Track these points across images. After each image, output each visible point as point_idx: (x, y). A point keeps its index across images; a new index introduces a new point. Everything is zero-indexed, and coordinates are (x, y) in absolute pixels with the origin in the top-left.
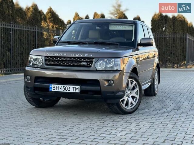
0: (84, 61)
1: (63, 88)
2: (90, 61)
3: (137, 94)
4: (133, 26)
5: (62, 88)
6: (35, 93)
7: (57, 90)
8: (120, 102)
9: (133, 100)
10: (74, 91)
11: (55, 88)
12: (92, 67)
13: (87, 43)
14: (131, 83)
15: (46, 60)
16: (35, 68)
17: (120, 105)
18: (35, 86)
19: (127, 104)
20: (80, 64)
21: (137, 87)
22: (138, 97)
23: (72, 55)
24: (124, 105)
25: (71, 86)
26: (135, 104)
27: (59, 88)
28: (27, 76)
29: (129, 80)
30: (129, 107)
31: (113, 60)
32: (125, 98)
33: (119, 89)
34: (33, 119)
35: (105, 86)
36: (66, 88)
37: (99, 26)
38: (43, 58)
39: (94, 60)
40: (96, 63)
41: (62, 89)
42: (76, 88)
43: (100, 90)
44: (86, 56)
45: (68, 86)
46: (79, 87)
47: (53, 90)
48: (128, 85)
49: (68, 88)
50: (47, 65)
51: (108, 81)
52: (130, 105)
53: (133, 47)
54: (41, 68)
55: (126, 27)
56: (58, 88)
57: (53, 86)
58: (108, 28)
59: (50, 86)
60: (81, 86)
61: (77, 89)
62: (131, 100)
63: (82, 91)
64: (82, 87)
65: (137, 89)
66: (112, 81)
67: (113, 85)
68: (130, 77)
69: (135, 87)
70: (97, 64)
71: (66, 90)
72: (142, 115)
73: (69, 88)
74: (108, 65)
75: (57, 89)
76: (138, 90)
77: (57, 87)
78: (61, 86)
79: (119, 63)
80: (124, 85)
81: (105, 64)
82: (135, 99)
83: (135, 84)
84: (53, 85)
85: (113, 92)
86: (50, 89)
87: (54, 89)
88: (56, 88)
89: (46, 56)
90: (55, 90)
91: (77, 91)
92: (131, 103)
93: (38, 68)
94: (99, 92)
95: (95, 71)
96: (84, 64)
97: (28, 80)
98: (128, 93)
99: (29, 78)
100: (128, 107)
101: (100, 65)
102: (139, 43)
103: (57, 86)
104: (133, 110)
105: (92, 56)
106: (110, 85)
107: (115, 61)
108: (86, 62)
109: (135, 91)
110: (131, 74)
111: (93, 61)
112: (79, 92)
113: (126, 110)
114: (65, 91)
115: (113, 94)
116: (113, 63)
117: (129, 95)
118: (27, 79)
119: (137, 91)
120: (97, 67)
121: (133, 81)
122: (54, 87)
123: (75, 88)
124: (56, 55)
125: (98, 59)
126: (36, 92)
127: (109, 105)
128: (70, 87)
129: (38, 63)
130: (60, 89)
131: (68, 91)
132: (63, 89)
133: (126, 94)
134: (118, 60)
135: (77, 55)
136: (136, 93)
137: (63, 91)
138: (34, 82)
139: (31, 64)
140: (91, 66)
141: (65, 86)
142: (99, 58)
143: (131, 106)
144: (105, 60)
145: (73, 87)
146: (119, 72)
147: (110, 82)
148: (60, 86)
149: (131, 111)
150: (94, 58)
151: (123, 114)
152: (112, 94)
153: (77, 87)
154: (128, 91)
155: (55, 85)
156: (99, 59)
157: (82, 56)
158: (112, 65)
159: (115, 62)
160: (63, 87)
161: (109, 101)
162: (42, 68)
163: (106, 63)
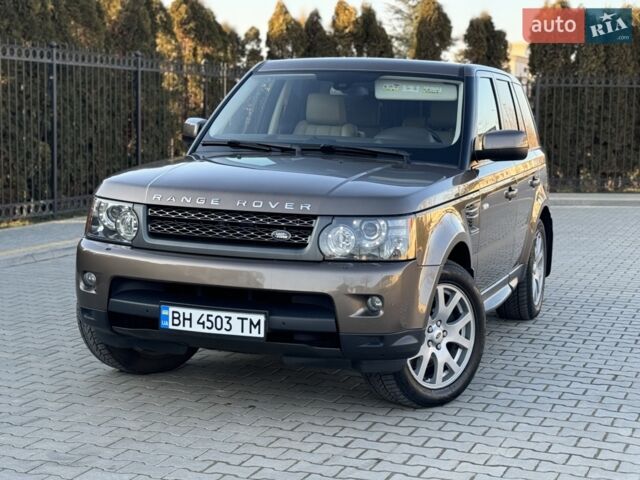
0: (281, 228)
1: (208, 320)
2: (301, 226)
3: (467, 337)
4: (457, 86)
5: (204, 319)
6: (112, 330)
7: (187, 328)
8: (406, 369)
9: (453, 356)
10: (246, 333)
11: (178, 318)
12: (309, 247)
13: (298, 149)
14: (447, 299)
15: (150, 220)
16: (111, 246)
17: (405, 376)
18: (113, 310)
19: (430, 372)
20: (267, 237)
21: (466, 311)
22: (469, 344)
23: (240, 204)
24: (419, 376)
25: (234, 316)
26: (458, 370)
27: (194, 320)
28: (85, 272)
29: (441, 289)
30: (440, 382)
31: (382, 222)
32: (426, 352)
33: (403, 324)
34: (104, 429)
35: (352, 316)
36: (219, 320)
37: (341, 85)
38: (140, 210)
39: (316, 224)
40: (324, 233)
41: (203, 324)
42: (251, 323)
43: (335, 330)
44: (288, 207)
45: (223, 314)
46: (262, 318)
47: (171, 327)
48: (434, 304)
49: (225, 320)
50: (152, 235)
51: (364, 297)
52: (440, 373)
53: (457, 164)
54: (133, 247)
55: (434, 89)
56: (190, 319)
57: (174, 312)
58: (372, 93)
59: (164, 312)
60: (271, 314)
61: (255, 327)
62: (443, 356)
63: (271, 333)
64: (273, 317)
65: (469, 317)
66: (377, 299)
67: (382, 312)
68: (443, 279)
69: (461, 311)
70: (327, 238)
71: (219, 326)
72: (483, 410)
73: (228, 323)
74: (364, 242)
75: (188, 323)
76: (469, 323)
77: (187, 316)
78: (200, 312)
79: (403, 233)
80: (423, 306)
81: (353, 237)
82: (459, 351)
83: (461, 301)
84: (172, 309)
85: (382, 338)
86: (164, 324)
87: (176, 322)
88: (181, 319)
89: (149, 206)
90: (180, 328)
91: (255, 333)
92: (446, 367)
93: (123, 247)
94: (332, 338)
95: (319, 262)
96: (282, 235)
97: (88, 286)
98: (435, 334)
99: (92, 278)
100: (433, 382)
101: (336, 241)
102: (479, 152)
103: (187, 312)
104: (450, 393)
105: (308, 208)
106: (370, 312)
107: (388, 228)
108: (289, 229)
109: (461, 324)
110: (446, 265)
111: (312, 229)
112: (262, 335)
113: (429, 394)
114: (214, 331)
115: (382, 345)
116: (384, 234)
117: (437, 341)
118: (84, 283)
119: (468, 326)
120: (325, 249)
121: (453, 293)
122: (176, 315)
123: (247, 323)
124: (186, 201)
125: (329, 220)
126: (115, 328)
127: (368, 377)
128: (230, 318)
129: (122, 228)
130: (198, 323)
131: (223, 332)
132: (209, 325)
133: (428, 336)
134: (401, 222)
135: (257, 206)
136: (463, 333)
137: (206, 331)
138: (110, 297)
139: (101, 229)
140: (305, 245)
141: (215, 314)
142: (334, 216)
143: (444, 379)
144: (355, 222)
145: (243, 319)
146: (402, 267)
147: (370, 300)
148: (196, 313)
149: (445, 395)
150: (315, 217)
151: (415, 408)
152: (378, 344)
153: (255, 318)
154: (434, 326)
155: (181, 310)
156: (333, 218)
157: (273, 207)
158: (378, 243)
159: (390, 231)
160: (208, 316)
161: (367, 367)
162: (136, 246)
163: (359, 234)
